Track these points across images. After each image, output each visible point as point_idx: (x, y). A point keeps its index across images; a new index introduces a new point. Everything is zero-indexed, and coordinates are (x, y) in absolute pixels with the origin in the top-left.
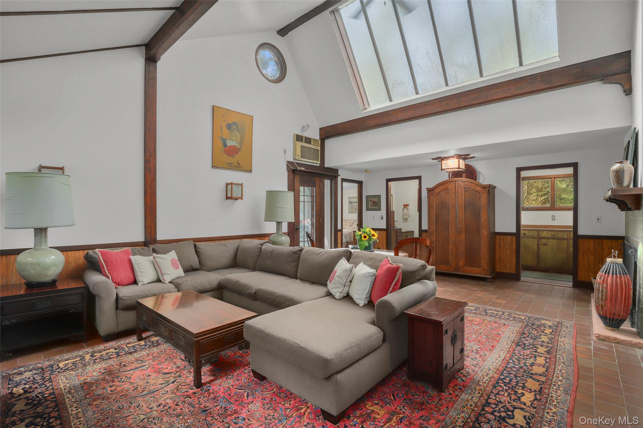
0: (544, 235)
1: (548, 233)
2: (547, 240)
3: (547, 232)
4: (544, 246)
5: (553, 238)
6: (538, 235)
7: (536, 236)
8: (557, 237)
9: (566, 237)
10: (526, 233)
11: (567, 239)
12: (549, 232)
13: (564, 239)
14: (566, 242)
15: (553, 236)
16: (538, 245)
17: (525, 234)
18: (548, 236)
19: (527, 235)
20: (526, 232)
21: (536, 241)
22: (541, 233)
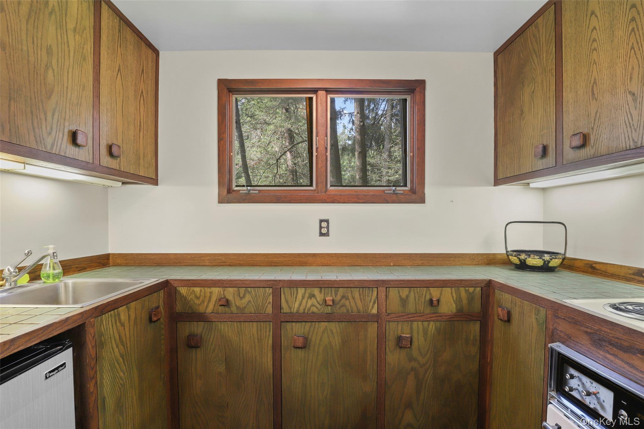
0: (297, 305)
1: (312, 296)
2: (308, 324)
3: (309, 291)
4: (299, 351)
5: (329, 318)
6: (277, 306)
7: (269, 310)
8: (344, 310)
9: (375, 311)
10: (230, 298)
11: (377, 318)
12: (316, 291)
13: (368, 318)
14: (372, 328)
15: (329, 310)
16: (277, 348)
17: (227, 303)
18: (314, 309)
19: (234, 309)
20: (230, 293)
21: (268, 331)
22: (286, 294)
